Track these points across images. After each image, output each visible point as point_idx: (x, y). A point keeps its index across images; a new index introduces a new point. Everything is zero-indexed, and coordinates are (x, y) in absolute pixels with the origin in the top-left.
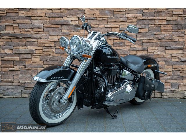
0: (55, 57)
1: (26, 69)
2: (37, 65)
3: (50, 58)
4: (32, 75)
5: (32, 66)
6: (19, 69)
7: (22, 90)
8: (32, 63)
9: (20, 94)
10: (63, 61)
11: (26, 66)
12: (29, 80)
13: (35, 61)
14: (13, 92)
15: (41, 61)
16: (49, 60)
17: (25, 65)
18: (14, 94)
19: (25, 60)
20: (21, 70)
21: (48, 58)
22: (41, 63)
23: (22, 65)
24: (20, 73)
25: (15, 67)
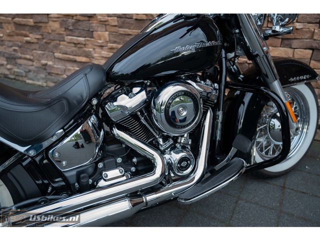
0: (80, 23)
1: (45, 41)
2: (57, 36)
3: (73, 25)
4: (54, 53)
5: (52, 37)
6: (36, 40)
7: (46, 76)
8: (50, 32)
9: (45, 81)
10: (93, 32)
11: (44, 36)
12: (51, 60)
13: (53, 28)
14: (36, 76)
15: (61, 29)
16: (71, 28)
17: (42, 33)
18: (38, 80)
19: (40, 25)
20: (39, 42)
21: (70, 23)
22: (62, 32)
23: (40, 33)
24: (39, 48)
25: (31, 35)
